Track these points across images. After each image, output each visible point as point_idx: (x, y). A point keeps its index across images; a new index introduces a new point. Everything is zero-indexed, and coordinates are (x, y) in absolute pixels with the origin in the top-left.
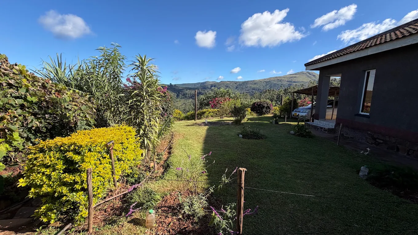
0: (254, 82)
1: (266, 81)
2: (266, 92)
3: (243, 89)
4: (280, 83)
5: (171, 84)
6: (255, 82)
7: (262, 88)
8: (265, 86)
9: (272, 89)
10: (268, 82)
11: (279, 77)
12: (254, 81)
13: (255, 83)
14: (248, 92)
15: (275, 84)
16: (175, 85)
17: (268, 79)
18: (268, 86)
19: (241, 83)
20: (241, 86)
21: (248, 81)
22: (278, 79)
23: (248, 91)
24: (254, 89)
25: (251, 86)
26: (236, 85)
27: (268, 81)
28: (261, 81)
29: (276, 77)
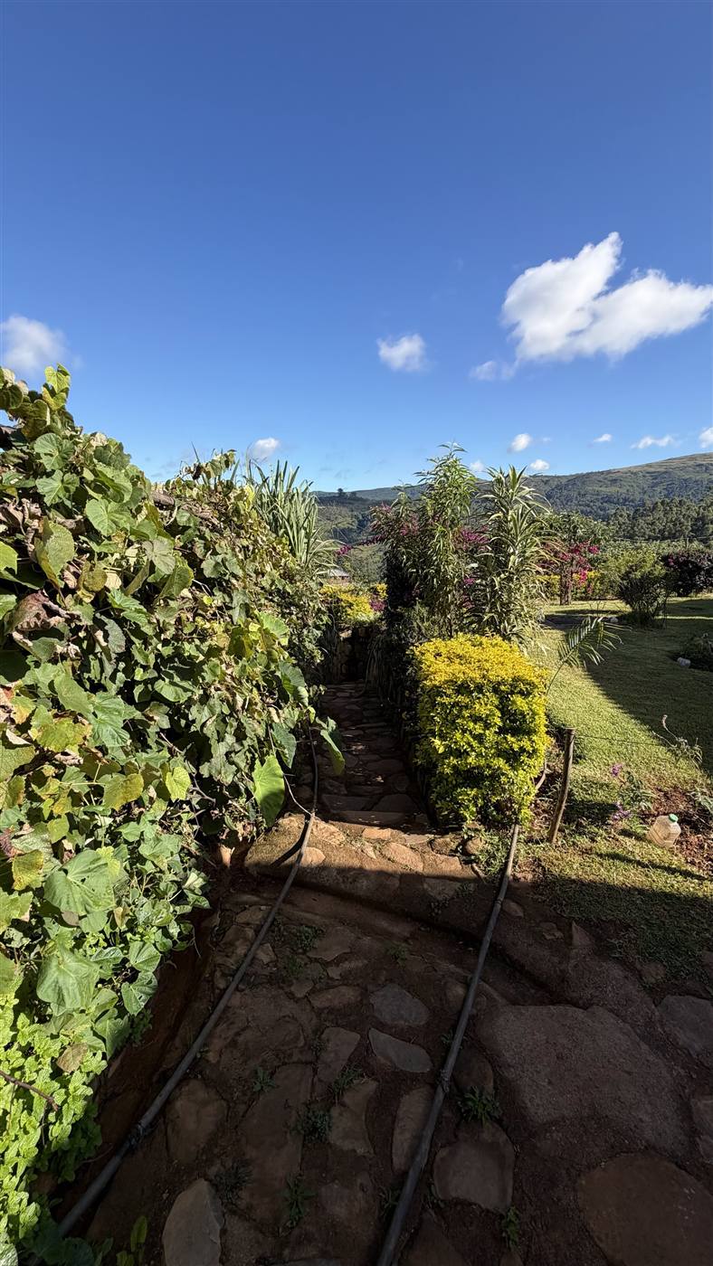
0: (611, 478)
1: (652, 470)
2: (654, 508)
3: (569, 499)
4: (706, 475)
5: (340, 490)
6: (614, 476)
7: (638, 497)
8: (650, 490)
9: (677, 499)
10: (660, 476)
11: (705, 455)
12: (609, 472)
13: (614, 481)
14: (589, 509)
15: (685, 480)
16: (354, 493)
17: (660, 464)
18: (658, 489)
19: (564, 481)
20: (565, 493)
21: (588, 474)
22: (699, 462)
23: (588, 506)
24: (608, 499)
25: (597, 489)
26: (547, 488)
27: (662, 470)
28: (635, 474)
29: (692, 458)
